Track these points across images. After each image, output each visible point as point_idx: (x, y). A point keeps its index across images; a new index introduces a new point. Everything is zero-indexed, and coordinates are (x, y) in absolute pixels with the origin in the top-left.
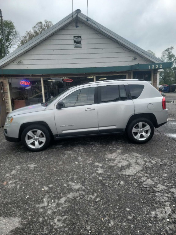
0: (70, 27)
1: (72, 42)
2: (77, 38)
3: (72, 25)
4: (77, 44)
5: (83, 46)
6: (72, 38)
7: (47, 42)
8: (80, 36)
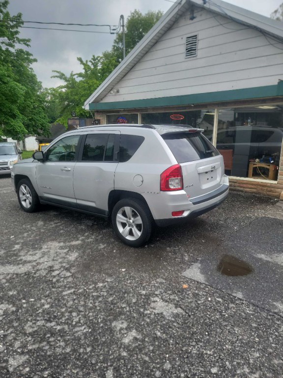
0: (182, 22)
1: (183, 49)
2: (190, 39)
3: (185, 18)
4: (189, 51)
5: (199, 53)
6: (184, 41)
7: (149, 57)
8: (196, 36)
